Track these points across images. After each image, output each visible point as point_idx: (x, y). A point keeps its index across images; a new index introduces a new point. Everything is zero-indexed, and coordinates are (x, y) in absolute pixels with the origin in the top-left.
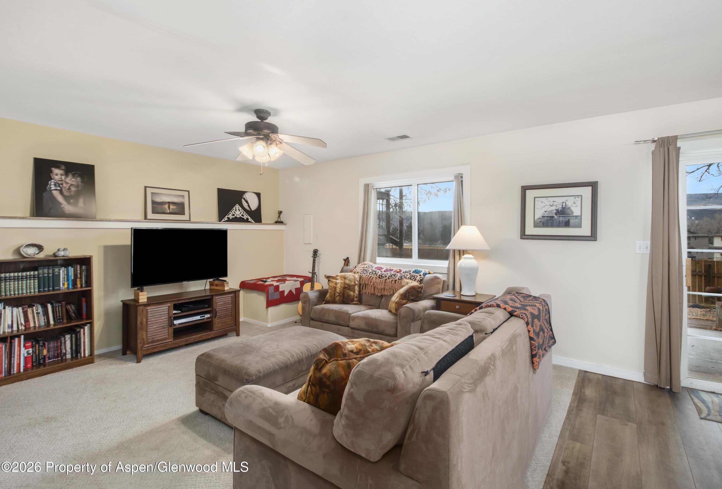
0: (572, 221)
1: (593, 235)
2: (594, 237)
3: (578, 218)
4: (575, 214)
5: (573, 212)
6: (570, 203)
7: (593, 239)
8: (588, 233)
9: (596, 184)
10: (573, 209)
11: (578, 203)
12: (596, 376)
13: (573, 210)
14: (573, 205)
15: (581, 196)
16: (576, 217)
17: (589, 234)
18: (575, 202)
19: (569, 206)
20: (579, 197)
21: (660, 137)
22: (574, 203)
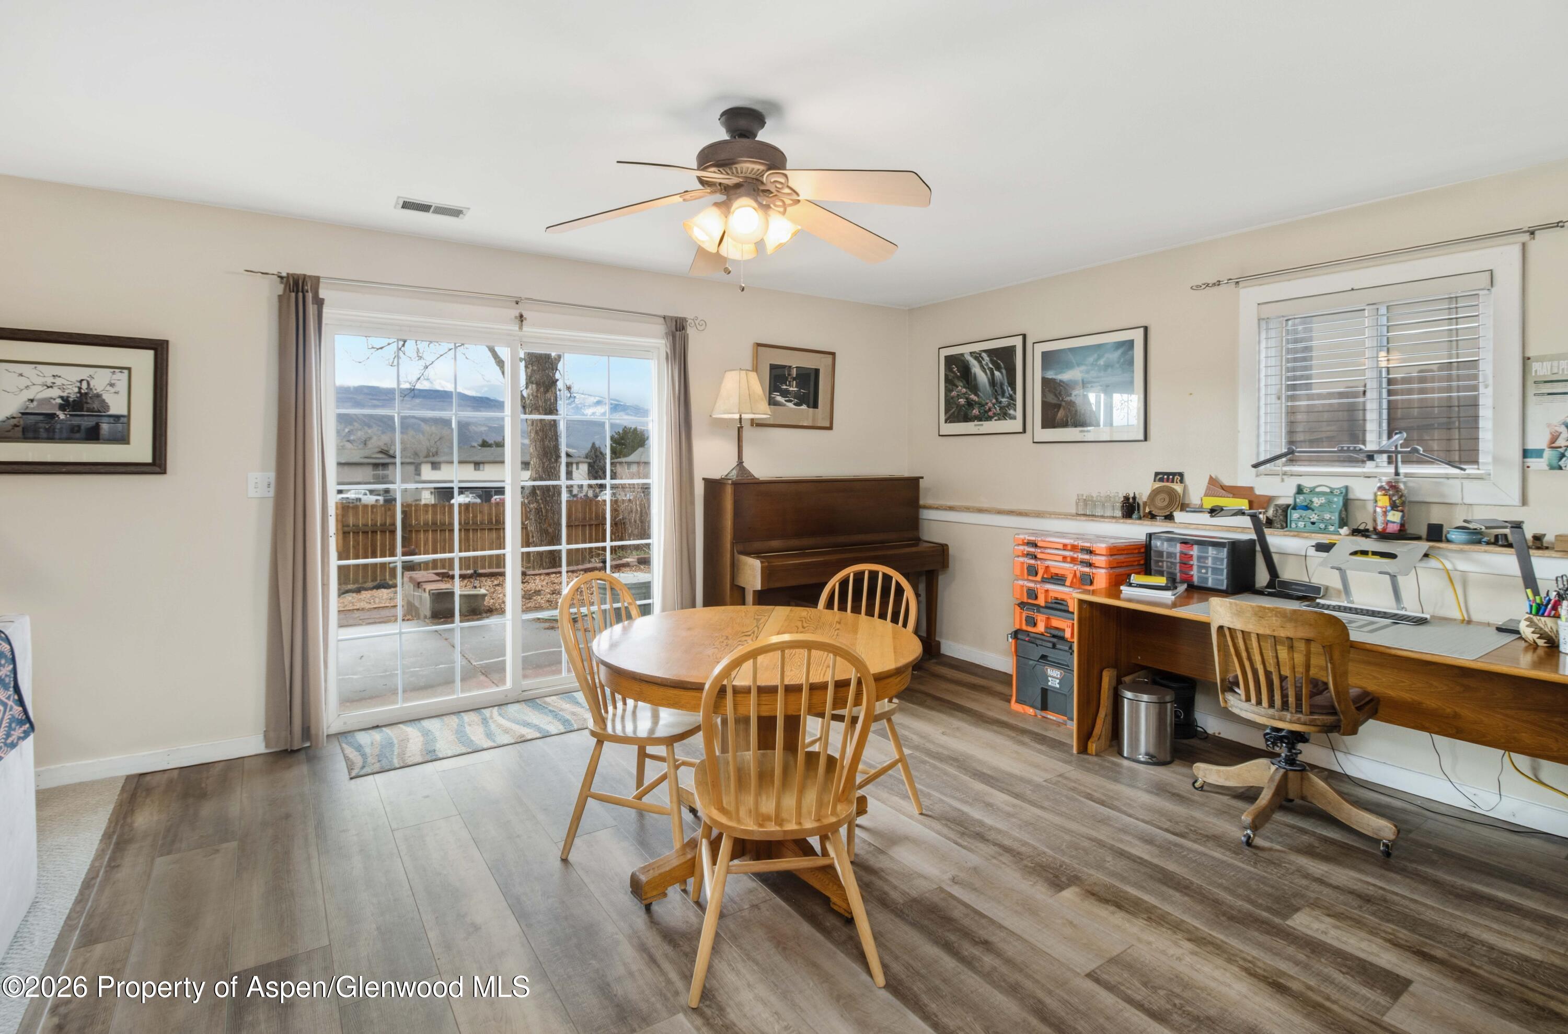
0: (105, 427)
1: (158, 462)
2: (160, 466)
3: (121, 421)
4: (113, 411)
5: (108, 406)
6: (100, 382)
7: (157, 469)
8: (146, 456)
9: (165, 346)
10: (107, 397)
11: (122, 386)
12: (166, 776)
13: (107, 401)
14: (109, 388)
15: (129, 369)
16: (117, 418)
17: (148, 459)
18: (113, 382)
19: (98, 391)
20: (124, 371)
21: (291, 272)
22: (112, 385)
